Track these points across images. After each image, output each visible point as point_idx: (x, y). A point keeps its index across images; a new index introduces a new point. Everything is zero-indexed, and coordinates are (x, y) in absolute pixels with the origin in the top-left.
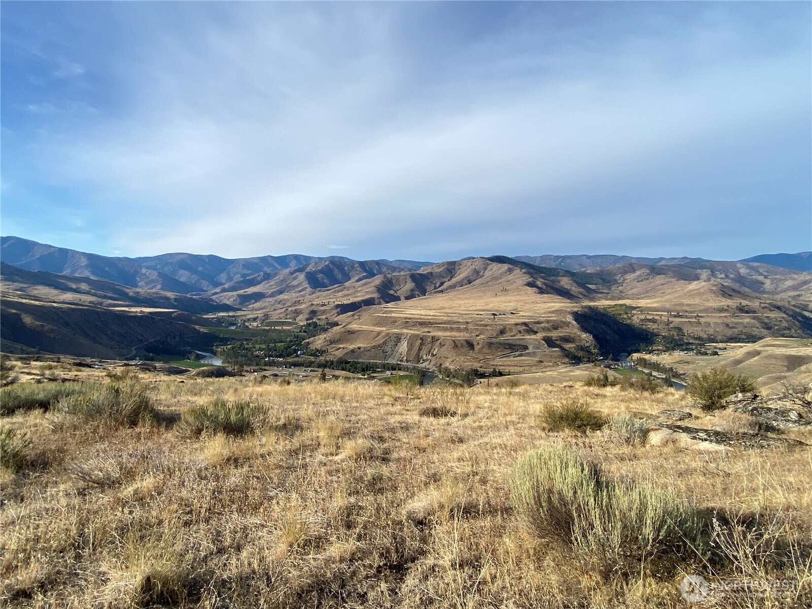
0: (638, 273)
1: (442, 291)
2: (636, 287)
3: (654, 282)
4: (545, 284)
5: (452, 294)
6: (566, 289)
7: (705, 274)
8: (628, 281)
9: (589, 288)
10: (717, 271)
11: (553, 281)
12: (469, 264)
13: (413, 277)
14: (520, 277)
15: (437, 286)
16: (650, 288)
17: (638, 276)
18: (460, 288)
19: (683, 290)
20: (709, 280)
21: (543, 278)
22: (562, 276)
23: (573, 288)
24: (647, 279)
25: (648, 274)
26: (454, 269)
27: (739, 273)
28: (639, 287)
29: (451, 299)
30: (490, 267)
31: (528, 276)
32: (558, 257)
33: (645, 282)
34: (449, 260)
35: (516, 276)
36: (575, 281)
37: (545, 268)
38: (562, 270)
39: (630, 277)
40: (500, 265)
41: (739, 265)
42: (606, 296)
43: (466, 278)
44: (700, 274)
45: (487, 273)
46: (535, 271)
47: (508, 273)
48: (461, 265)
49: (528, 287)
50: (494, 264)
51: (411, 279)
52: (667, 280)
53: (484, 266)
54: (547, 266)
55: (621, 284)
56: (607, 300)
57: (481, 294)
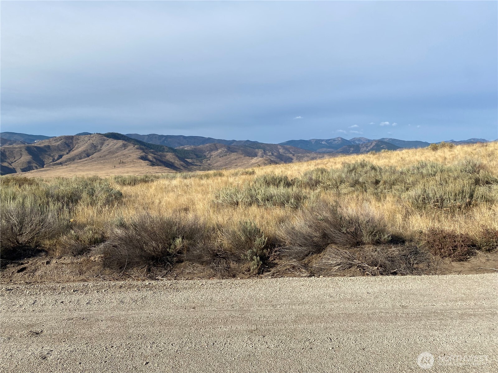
0: (220, 151)
1: (61, 164)
2: (219, 161)
3: (230, 157)
4: (155, 158)
5: (73, 166)
6: (171, 162)
7: (260, 152)
8: (213, 156)
9: (187, 161)
10: (267, 150)
11: (161, 156)
12: (86, 139)
13: (29, 150)
14: (133, 152)
15: (56, 158)
16: (228, 162)
17: (220, 153)
18: (79, 161)
19: (248, 163)
20: (262, 157)
21: (152, 153)
22: (167, 152)
23: (176, 161)
24: (226, 155)
25: (226, 152)
26: (72, 143)
27: (279, 152)
28: (221, 161)
29: (72, 171)
30: (106, 143)
31: (141, 151)
32: (162, 136)
33: (225, 157)
34: (66, 135)
35: (131, 151)
36: (177, 156)
37: (153, 145)
38: (166, 147)
39: (214, 153)
40: (115, 141)
41: (279, 147)
42: (200, 168)
43: (84, 151)
44: (257, 152)
45: (104, 148)
46: (146, 147)
47: (123, 148)
48: (78, 139)
49: (141, 161)
50: (110, 140)
51: (26, 152)
52: (238, 156)
53: (101, 141)
54: (154, 143)
55: (209, 159)
56: (200, 170)
57: (101, 166)
